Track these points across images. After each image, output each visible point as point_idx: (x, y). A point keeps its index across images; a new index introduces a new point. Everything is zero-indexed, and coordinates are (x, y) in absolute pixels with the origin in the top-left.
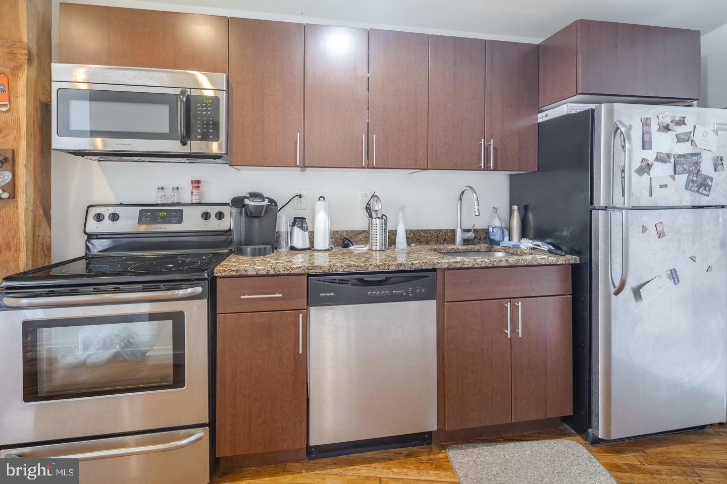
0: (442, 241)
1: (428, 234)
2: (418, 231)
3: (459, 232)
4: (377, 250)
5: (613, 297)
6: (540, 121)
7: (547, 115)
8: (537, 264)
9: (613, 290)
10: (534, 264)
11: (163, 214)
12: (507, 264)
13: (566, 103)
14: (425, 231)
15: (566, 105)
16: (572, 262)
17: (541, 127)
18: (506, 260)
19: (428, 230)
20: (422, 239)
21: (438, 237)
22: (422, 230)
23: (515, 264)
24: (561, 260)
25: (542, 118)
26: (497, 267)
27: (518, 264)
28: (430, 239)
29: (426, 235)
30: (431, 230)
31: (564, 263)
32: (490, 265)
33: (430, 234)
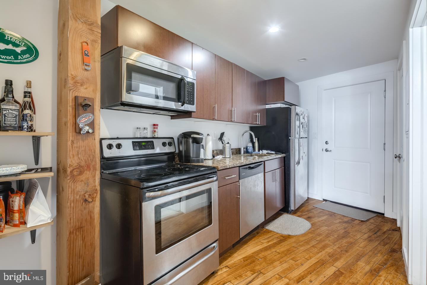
5: (296, 165)
6: (267, 108)
7: (271, 106)
9: (296, 163)
11: (143, 144)
13: (280, 103)
15: (279, 104)
16: (283, 156)
17: (268, 110)
24: (280, 156)
25: (268, 107)
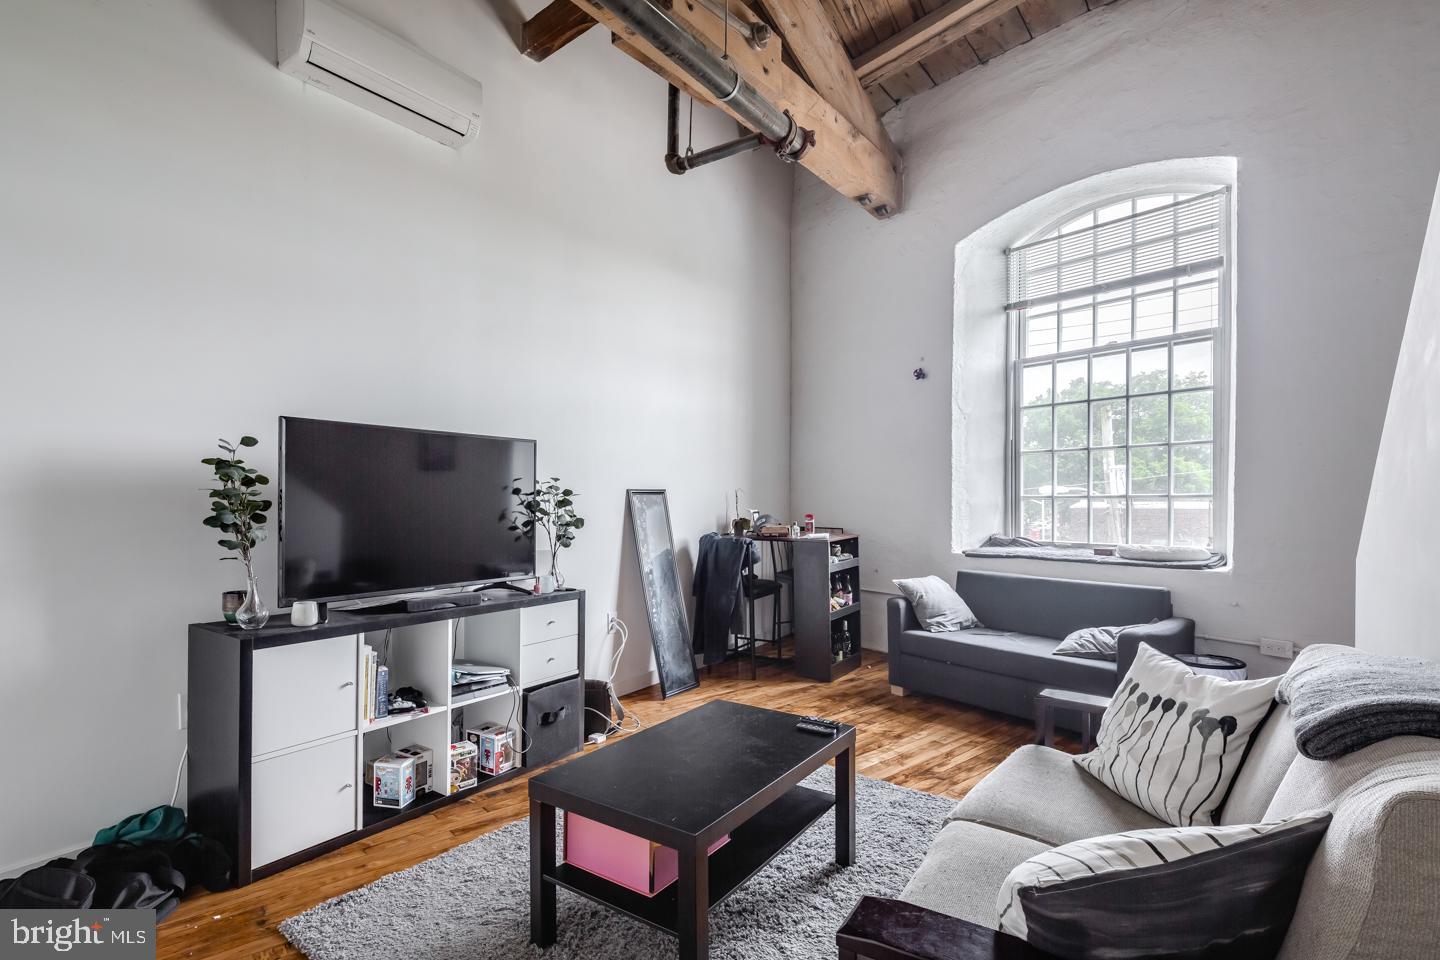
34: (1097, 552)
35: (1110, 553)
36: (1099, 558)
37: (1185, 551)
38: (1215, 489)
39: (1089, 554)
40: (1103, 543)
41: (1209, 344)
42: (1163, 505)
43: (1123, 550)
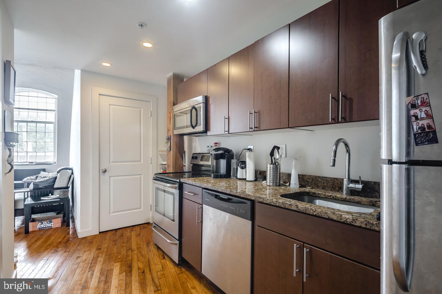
0: (337, 189)
1: (325, 181)
2: (316, 177)
3: (345, 182)
4: (270, 186)
8: (328, 217)
10: (323, 216)
11: (206, 157)
12: (297, 209)
14: (322, 178)
18: (296, 206)
19: (325, 177)
20: (319, 185)
21: (334, 184)
22: (319, 177)
23: (305, 212)
26: (288, 209)
27: (307, 212)
28: (326, 185)
29: (322, 182)
30: (327, 177)
31: (363, 226)
32: (282, 206)
33: (327, 181)
34: (29, 163)
35: (33, 163)
36: (30, 164)
37: (48, 162)
38: (54, 150)
39: (28, 164)
40: (31, 161)
41: (53, 124)
42: (44, 154)
43: (35, 162)
